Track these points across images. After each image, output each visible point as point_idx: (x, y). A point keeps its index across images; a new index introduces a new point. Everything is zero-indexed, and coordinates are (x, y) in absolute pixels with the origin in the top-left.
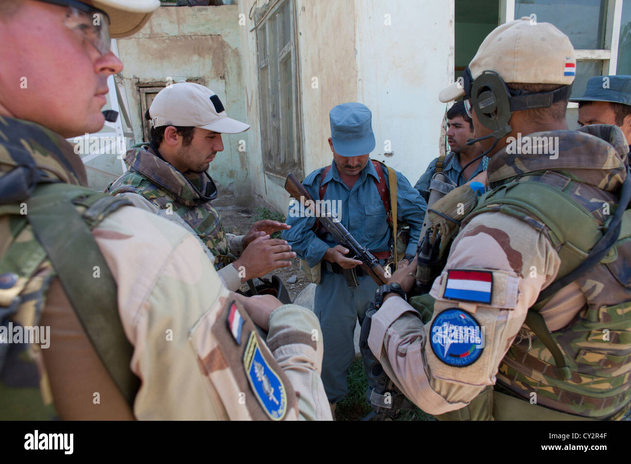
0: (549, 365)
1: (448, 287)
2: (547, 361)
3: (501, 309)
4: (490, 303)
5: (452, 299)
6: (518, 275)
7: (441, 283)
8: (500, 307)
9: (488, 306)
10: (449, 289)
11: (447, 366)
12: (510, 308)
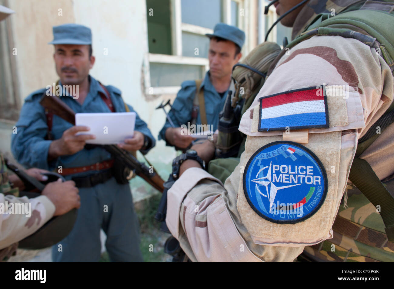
0: (364, 228)
1: (263, 118)
2: (361, 223)
3: (344, 133)
4: (327, 126)
5: (271, 130)
6: (355, 89)
7: (251, 117)
8: (343, 130)
9: (325, 131)
10: (264, 120)
11: (275, 225)
12: (357, 128)
